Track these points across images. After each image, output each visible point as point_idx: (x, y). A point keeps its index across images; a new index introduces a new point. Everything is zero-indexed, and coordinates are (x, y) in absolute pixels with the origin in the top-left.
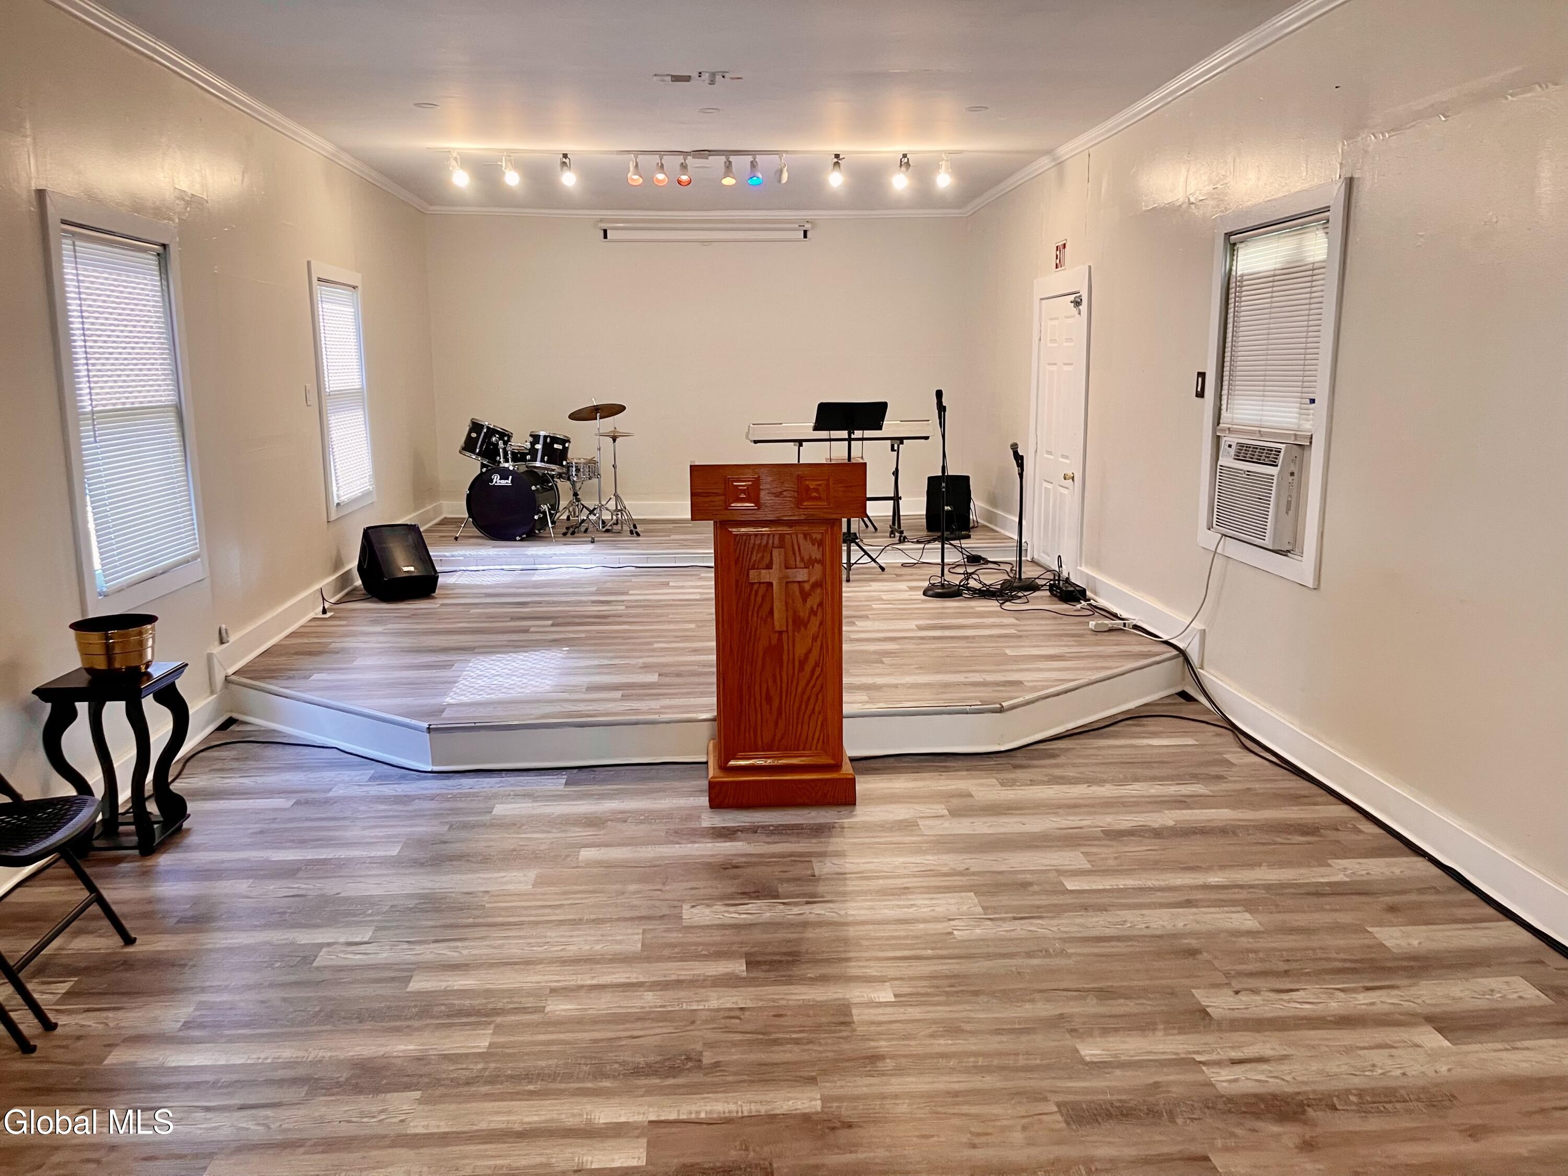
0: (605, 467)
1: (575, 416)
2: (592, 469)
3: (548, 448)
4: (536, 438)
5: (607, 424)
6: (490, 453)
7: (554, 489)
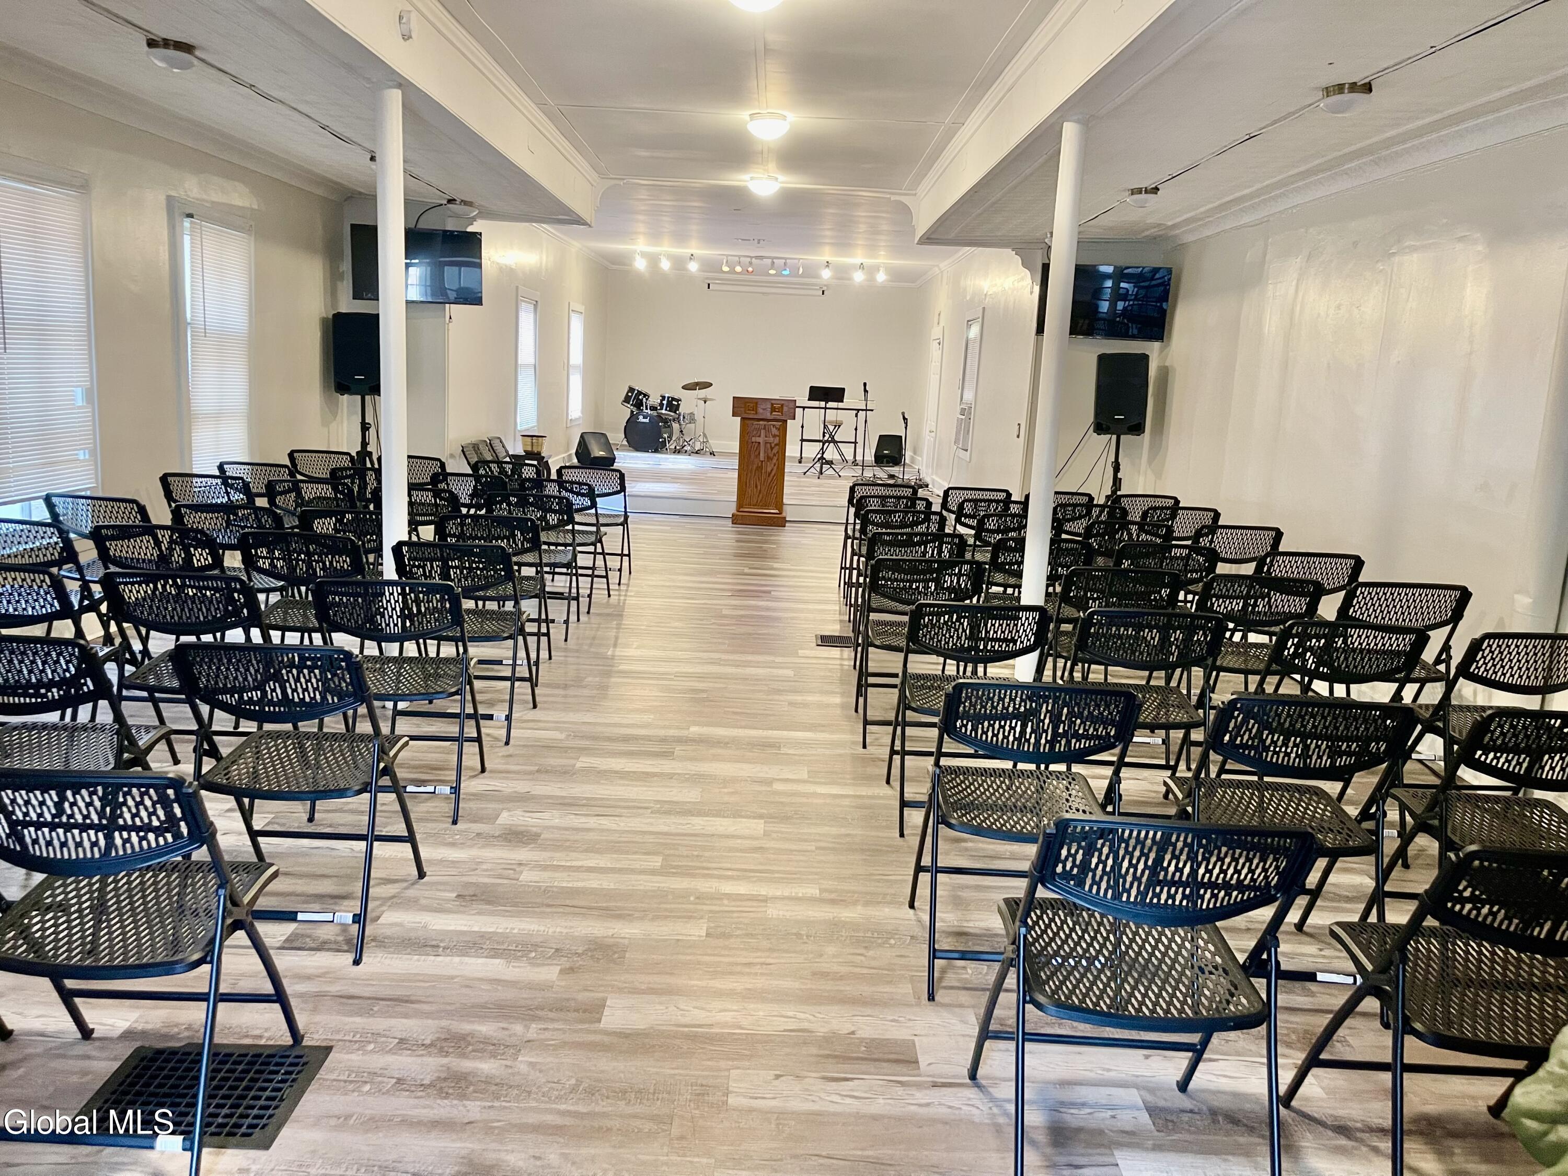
0: (698, 417)
1: (685, 387)
2: (692, 419)
3: (670, 404)
4: (663, 398)
5: (702, 393)
6: (639, 405)
7: (670, 427)
